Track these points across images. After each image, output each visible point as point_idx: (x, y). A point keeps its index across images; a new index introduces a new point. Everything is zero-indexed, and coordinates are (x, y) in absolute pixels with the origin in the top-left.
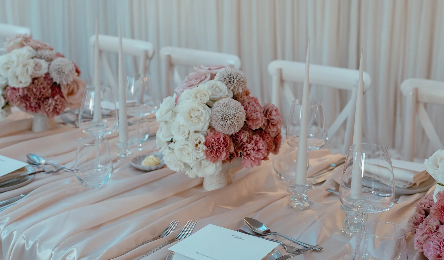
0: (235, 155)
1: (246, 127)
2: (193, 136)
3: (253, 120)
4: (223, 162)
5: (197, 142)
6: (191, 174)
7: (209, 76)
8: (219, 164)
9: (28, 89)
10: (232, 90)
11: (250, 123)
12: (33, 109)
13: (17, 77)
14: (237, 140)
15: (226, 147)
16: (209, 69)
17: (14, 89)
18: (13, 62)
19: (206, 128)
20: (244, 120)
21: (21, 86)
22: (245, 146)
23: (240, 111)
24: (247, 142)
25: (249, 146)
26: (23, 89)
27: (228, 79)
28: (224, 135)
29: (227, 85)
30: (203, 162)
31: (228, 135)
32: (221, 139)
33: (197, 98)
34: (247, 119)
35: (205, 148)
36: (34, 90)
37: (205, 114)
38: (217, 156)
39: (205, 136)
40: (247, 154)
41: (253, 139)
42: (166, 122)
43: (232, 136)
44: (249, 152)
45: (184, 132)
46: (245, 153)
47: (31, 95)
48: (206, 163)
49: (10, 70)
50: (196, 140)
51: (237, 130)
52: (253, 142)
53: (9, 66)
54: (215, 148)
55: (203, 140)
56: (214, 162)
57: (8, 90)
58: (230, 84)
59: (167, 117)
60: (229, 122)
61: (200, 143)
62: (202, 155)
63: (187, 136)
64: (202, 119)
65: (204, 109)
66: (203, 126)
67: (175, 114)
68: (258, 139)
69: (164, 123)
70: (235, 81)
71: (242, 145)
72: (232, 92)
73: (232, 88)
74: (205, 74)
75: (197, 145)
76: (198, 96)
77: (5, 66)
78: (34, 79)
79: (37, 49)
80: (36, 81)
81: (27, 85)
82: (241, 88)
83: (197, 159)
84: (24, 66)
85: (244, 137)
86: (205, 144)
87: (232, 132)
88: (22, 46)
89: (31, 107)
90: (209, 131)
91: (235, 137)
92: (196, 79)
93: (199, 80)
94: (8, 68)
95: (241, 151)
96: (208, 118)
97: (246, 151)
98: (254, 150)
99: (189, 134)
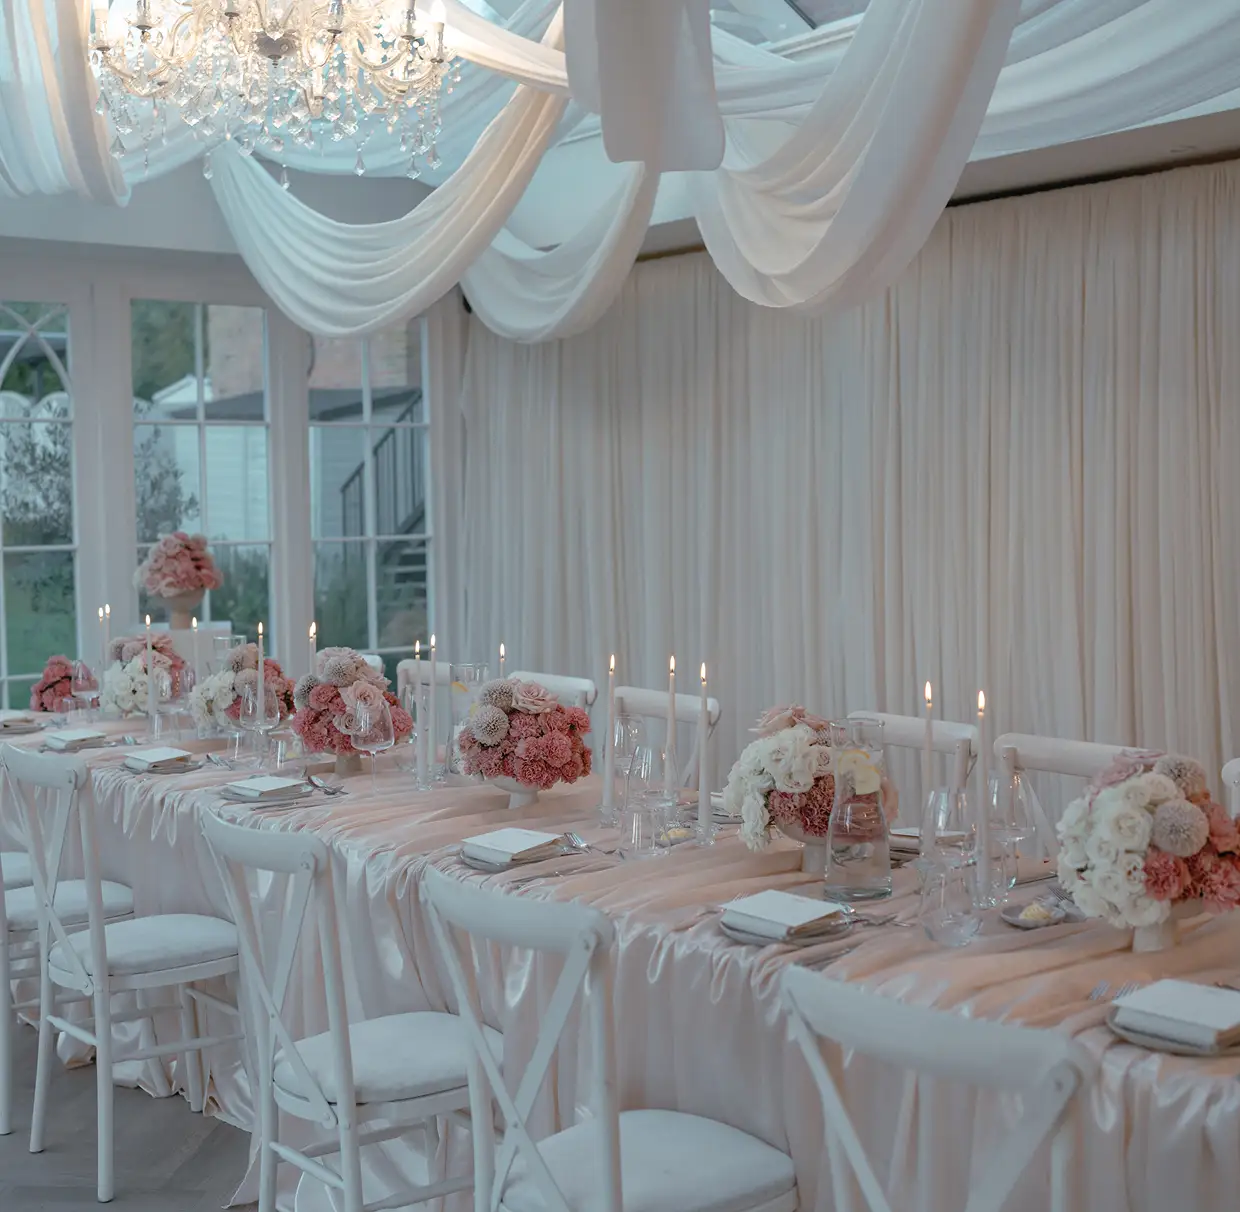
0: (1192, 892)
1: (1209, 847)
2: (1124, 859)
3: (1220, 836)
4: (1174, 901)
5: (1131, 868)
6: (1117, 922)
7: (1142, 768)
8: (1166, 903)
9: (809, 795)
10: (1184, 789)
11: (1215, 840)
12: (817, 829)
13: (790, 776)
14: (1194, 867)
15: (1178, 875)
16: (1141, 757)
17: (784, 795)
18: (787, 750)
19: (1144, 846)
20: (1206, 833)
21: (797, 790)
22: (1208, 877)
23: (1201, 819)
24: (1211, 871)
25: (1214, 877)
26: (800, 795)
27: (1176, 772)
28: (1176, 857)
29: (1175, 780)
30: (1139, 902)
31: (1181, 858)
32: (1171, 863)
33: (1129, 798)
34: (1212, 834)
35: (1144, 876)
36: (819, 798)
37: (1144, 823)
38: (1165, 890)
39: (1145, 858)
40: (1212, 892)
41: (1220, 867)
42: (1076, 839)
43: (1186, 860)
44: (1214, 888)
45: (1108, 853)
46: (1208, 889)
47: (814, 805)
48: (1143, 902)
49: (783, 762)
50: (1129, 864)
51: (1196, 850)
52: (1221, 872)
53: (780, 756)
54: (1161, 877)
55: (1141, 864)
56: (1160, 899)
57: (775, 797)
58: (1179, 779)
59: (1079, 831)
60: (1184, 836)
61: (1135, 869)
62: (1139, 888)
63: (1114, 858)
64: (1139, 831)
65: (1143, 816)
66: (1140, 841)
67: (1090, 826)
68: (1229, 868)
69: (1071, 841)
70: (1189, 775)
71: (1203, 875)
72: (1182, 792)
73: (1184, 785)
74: (1133, 765)
75: (1129, 873)
76: (1131, 795)
77: (774, 757)
78: (817, 780)
79: (818, 729)
80: (821, 782)
81: (807, 789)
82: (1197, 786)
83: (1131, 894)
84: (805, 756)
85: (1207, 863)
86: (1145, 869)
87: (1188, 853)
88: (793, 724)
89: (813, 825)
90: (1149, 851)
91: (1191, 862)
92: (1120, 772)
93: (1125, 775)
94: (778, 760)
95: (1202, 885)
96: (1148, 829)
97: (1209, 886)
98: (1222, 884)
99: (1117, 854)
